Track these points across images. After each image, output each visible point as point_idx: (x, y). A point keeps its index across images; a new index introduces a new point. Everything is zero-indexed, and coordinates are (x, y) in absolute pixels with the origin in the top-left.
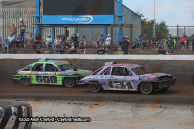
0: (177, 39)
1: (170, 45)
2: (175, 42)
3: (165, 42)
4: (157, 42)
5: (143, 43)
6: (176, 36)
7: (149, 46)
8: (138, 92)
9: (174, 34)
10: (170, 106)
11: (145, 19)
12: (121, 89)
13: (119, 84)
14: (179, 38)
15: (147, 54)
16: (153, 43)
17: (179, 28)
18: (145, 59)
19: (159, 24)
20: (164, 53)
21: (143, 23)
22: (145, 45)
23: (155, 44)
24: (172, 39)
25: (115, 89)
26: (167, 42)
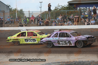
0: (29, 18)
1: (26, 21)
2: (28, 20)
3: (23, 20)
4: (18, 20)
5: (11, 21)
6: (29, 17)
7: (14, 22)
8: (75, 47)
9: (27, 16)
10: (26, 54)
11: (11, 8)
12: (65, 45)
13: (64, 42)
14: (30, 18)
15: (13, 27)
16: (16, 21)
17: (30, 12)
18: (12, 29)
19: (19, 10)
20: (22, 26)
21: (10, 10)
22: (12, 22)
23: (17, 21)
24: (26, 18)
25: (61, 45)
26: (24, 20)
